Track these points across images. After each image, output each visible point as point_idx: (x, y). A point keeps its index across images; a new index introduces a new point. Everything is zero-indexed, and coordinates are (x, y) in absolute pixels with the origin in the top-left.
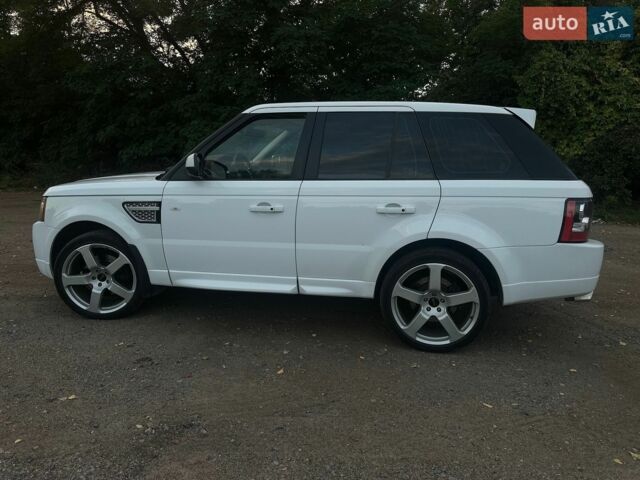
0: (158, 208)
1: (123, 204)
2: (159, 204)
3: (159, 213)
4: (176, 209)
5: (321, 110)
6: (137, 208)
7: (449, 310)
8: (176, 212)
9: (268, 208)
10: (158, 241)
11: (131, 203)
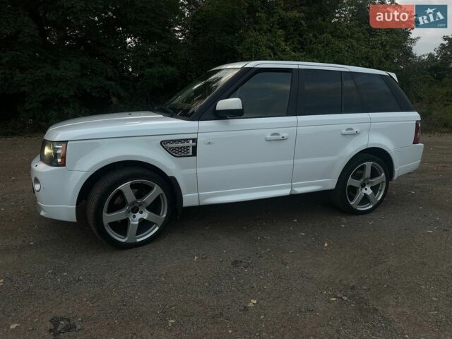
0: (194, 144)
1: (161, 143)
2: (195, 140)
3: (195, 148)
4: (209, 143)
5: (301, 67)
6: (174, 145)
7: (372, 188)
8: (209, 145)
9: (280, 137)
10: (193, 171)
11: (169, 141)
